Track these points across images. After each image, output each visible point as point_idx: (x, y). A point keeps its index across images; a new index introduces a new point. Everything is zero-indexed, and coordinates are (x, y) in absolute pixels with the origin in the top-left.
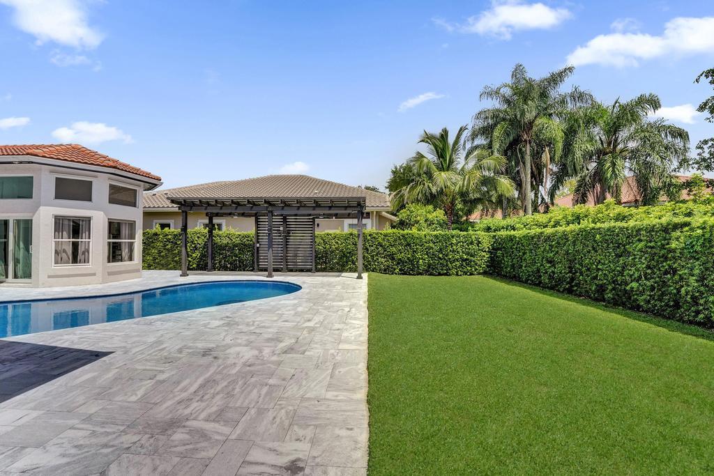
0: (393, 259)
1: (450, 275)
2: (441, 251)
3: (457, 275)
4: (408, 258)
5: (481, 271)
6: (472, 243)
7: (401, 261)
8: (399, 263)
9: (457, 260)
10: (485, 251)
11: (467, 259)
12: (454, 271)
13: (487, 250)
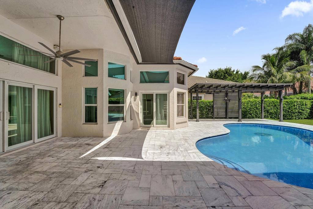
0: (268, 112)
1: (292, 119)
2: (289, 108)
3: (296, 119)
4: (275, 112)
5: (306, 117)
6: (303, 105)
7: (271, 113)
8: (270, 114)
9: (296, 112)
10: (308, 109)
11: (301, 112)
12: (294, 118)
13: (309, 108)
